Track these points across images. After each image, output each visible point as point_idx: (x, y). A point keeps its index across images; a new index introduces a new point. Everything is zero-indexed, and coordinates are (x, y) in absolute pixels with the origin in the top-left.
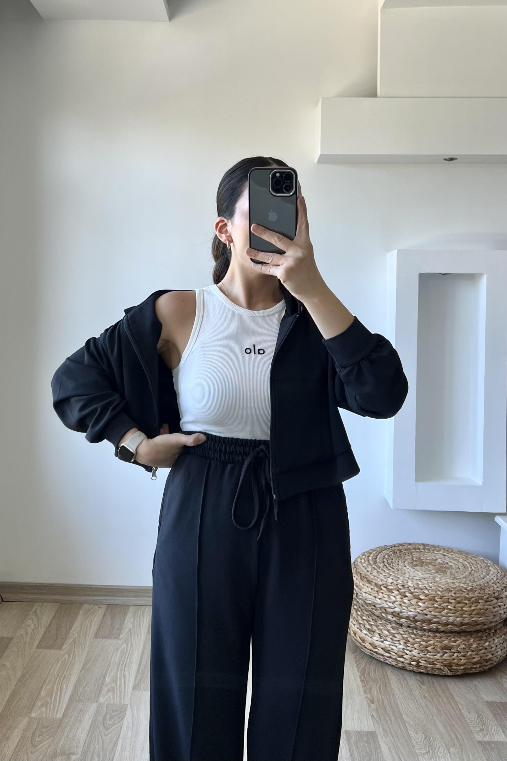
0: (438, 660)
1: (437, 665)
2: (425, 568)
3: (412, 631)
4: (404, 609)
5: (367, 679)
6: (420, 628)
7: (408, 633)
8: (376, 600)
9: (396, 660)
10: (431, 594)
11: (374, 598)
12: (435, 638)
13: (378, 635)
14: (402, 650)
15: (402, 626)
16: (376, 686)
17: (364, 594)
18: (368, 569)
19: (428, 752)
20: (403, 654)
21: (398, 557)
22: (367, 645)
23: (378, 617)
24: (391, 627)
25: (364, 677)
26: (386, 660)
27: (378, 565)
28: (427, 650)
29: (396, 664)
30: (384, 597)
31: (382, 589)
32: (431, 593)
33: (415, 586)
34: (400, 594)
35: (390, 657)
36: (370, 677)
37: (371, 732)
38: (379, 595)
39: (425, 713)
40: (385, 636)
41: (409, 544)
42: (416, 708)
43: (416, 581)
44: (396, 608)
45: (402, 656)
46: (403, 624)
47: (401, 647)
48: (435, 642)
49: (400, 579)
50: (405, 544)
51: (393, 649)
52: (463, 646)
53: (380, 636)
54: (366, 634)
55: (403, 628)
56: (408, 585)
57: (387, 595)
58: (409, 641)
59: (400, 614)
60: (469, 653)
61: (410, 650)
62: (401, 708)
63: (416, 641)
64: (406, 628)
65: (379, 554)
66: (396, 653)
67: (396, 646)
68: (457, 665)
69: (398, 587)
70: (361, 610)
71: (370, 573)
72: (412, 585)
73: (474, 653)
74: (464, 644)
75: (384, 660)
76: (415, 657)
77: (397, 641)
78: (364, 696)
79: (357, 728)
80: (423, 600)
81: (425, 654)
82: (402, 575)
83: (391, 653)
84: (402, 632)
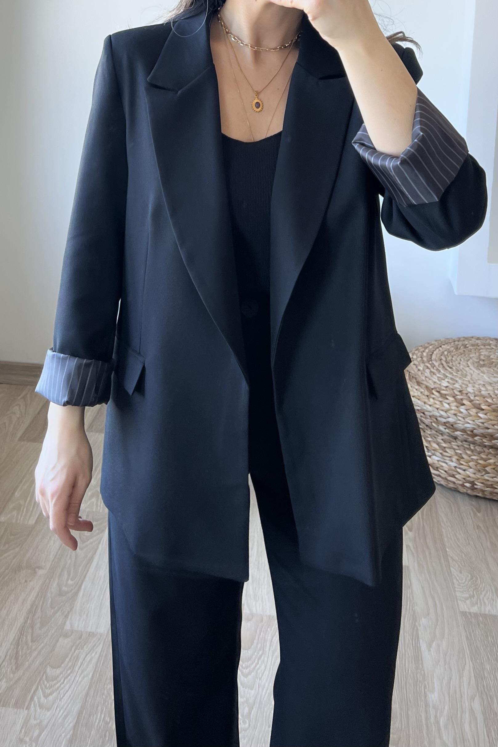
1: (496, 489)
2: (493, 370)
3: (468, 447)
4: (459, 420)
6: (479, 444)
7: (463, 448)
8: (426, 407)
9: (446, 479)
11: (423, 403)
12: (496, 456)
14: (453, 468)
15: (457, 440)
18: (419, 368)
19: (472, 596)
20: (455, 473)
21: (461, 355)
23: (427, 426)
24: (442, 440)
27: (433, 363)
28: (485, 471)
29: (446, 483)
31: (433, 394)
32: (495, 402)
33: (476, 393)
34: (456, 402)
35: (439, 476)
39: (475, 547)
40: (433, 450)
42: (465, 540)
43: (478, 386)
44: (449, 417)
45: (453, 475)
46: (459, 438)
47: (453, 464)
48: (496, 460)
49: (459, 383)
51: (442, 466)
56: (467, 390)
58: (463, 458)
59: (455, 426)
61: (464, 469)
62: (446, 539)
63: (472, 459)
64: (462, 442)
65: (436, 349)
66: (445, 471)
67: (447, 463)
69: (454, 393)
71: (423, 373)
72: (473, 391)
76: (470, 478)
77: (448, 457)
80: (484, 411)
81: (483, 476)
82: (461, 377)
83: (440, 470)
84: (455, 447)
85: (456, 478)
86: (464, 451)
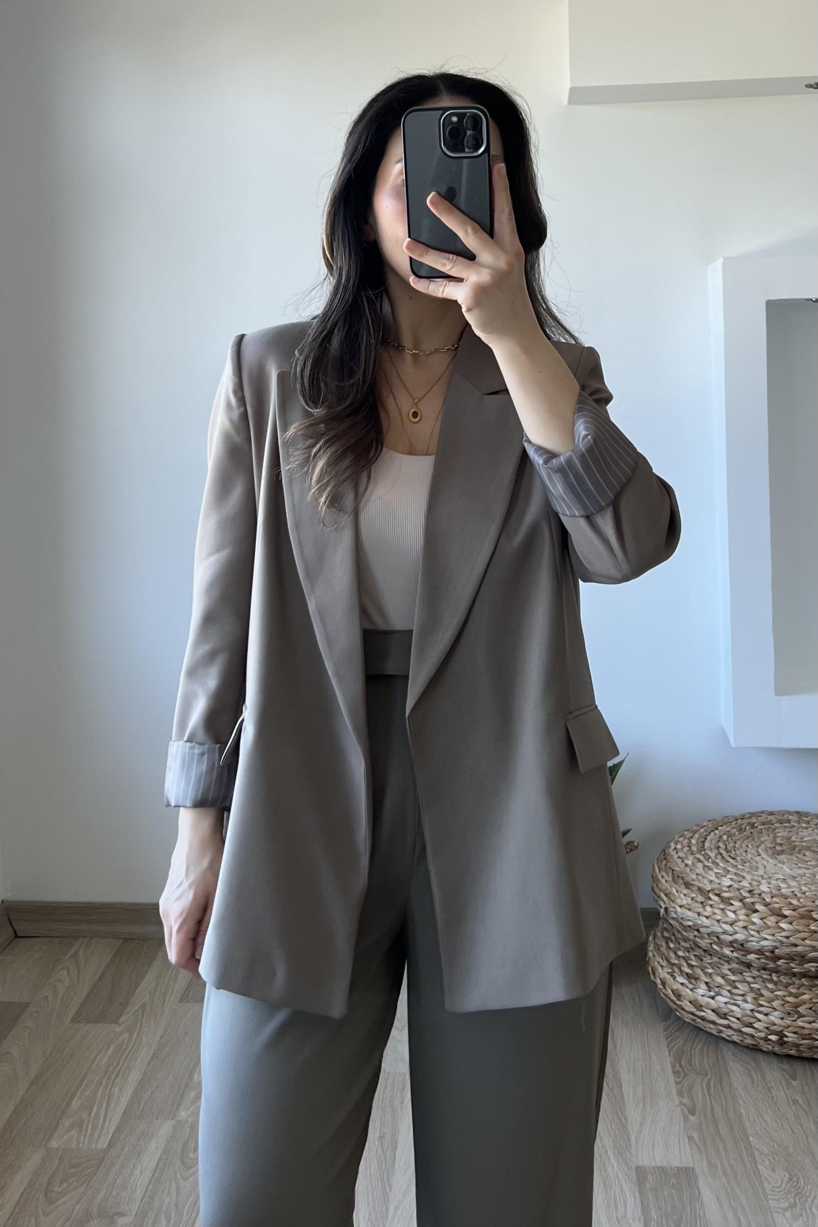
2: (797, 857)
3: (769, 977)
4: (752, 936)
5: (685, 1070)
6: (785, 971)
7: (761, 980)
8: (700, 920)
9: (740, 1031)
10: (805, 907)
11: (696, 915)
12: (814, 989)
13: (705, 985)
14: (749, 1012)
15: (751, 968)
16: (702, 1083)
17: (679, 909)
18: (686, 862)
19: (793, 1206)
20: (753, 1020)
21: (748, 838)
22: (686, 1005)
23: (705, 951)
24: (729, 970)
25: (681, 1066)
26: (721, 1031)
27: (707, 853)
28: (798, 1012)
29: (741, 1038)
30: (715, 914)
31: (710, 899)
32: (803, 903)
33: (774, 891)
34: (745, 908)
35: (729, 1027)
36: (692, 1066)
37: (686, 1168)
38: (705, 910)
39: (793, 1131)
40: (717, 987)
41: (771, 812)
42: (776, 1122)
43: (776, 882)
44: (737, 933)
45: (751, 1023)
46: (754, 965)
47: (749, 1006)
48: (812, 996)
49: (747, 880)
50: (762, 812)
51: (733, 1011)
53: (708, 986)
54: (682, 984)
55: (752, 971)
56: (759, 889)
57: (720, 909)
58: (762, 995)
59: (745, 945)
61: (766, 1012)
62: (747, 1124)
63: (776, 995)
64: (758, 971)
65: (710, 833)
66: (738, 1019)
67: (739, 1006)
69: (741, 894)
70: (676, 940)
71: (691, 870)
72: (768, 890)
75: (718, 1032)
76: (776, 1026)
77: (740, 995)
78: (677, 1101)
79: (659, 1161)
80: (789, 918)
81: (795, 1021)
82: (750, 870)
83: (730, 1018)
84: (750, 979)
85: (753, 1027)
86: (763, 984)
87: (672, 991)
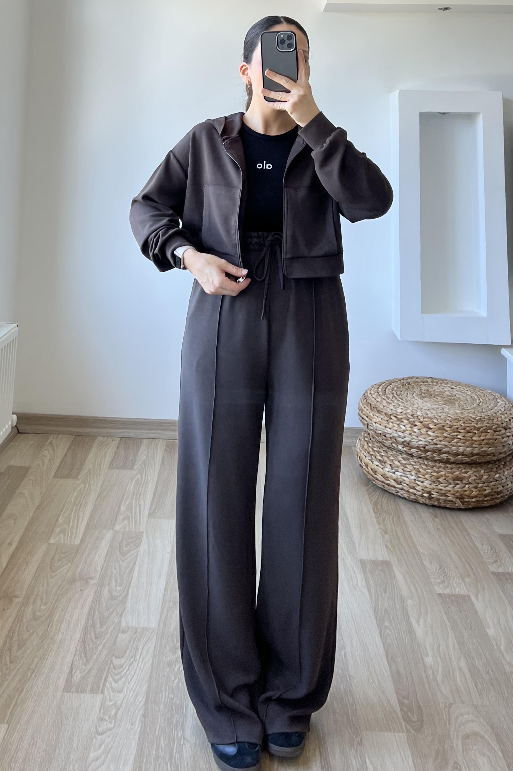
0: (450, 491)
1: (449, 497)
2: (434, 400)
3: (423, 462)
4: (414, 439)
5: (380, 511)
6: (431, 459)
7: (419, 464)
8: (387, 430)
9: (408, 491)
10: (441, 424)
11: (384, 428)
12: (446, 469)
13: (390, 466)
14: (413, 481)
15: (413, 457)
16: (389, 518)
17: (375, 425)
18: (377, 400)
19: (442, 581)
20: (415, 485)
21: (407, 390)
22: (379, 477)
23: (388, 448)
24: (402, 458)
25: (377, 509)
26: (398, 492)
27: (387, 396)
28: (439, 481)
29: (409, 495)
30: (394, 426)
31: (391, 419)
32: (440, 422)
33: (424, 415)
34: (410, 424)
35: (402, 489)
36: (383, 509)
37: (386, 561)
38: (389, 425)
39: (439, 544)
40: (396, 467)
41: (417, 377)
42: (430, 539)
43: (425, 411)
44: (406, 437)
45: (414, 487)
46: (414, 455)
47: (413, 478)
48: (446, 472)
49: (410, 409)
50: (414, 377)
51: (405, 480)
52: (474, 477)
53: (391, 467)
54: (377, 465)
55: (414, 459)
56: (417, 414)
57: (397, 424)
58: (420, 472)
59: (410, 444)
60: (480, 485)
61: (422, 481)
62: (415, 539)
63: (427, 472)
64: (417, 459)
65: (388, 386)
66: (407, 485)
67: (408, 477)
68: (469, 497)
69: (408, 416)
70: (372, 442)
71: (380, 404)
72: (421, 414)
73: (485, 485)
74: (475, 475)
75: (395, 492)
76: (427, 489)
77: (408, 471)
78: (377, 527)
79: (372, 557)
80: (432, 429)
81: (437, 486)
82: (411, 405)
83: (403, 484)
84: (413, 463)
85: (415, 489)
86: (420, 466)
87: (371, 469)
